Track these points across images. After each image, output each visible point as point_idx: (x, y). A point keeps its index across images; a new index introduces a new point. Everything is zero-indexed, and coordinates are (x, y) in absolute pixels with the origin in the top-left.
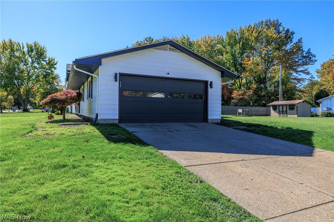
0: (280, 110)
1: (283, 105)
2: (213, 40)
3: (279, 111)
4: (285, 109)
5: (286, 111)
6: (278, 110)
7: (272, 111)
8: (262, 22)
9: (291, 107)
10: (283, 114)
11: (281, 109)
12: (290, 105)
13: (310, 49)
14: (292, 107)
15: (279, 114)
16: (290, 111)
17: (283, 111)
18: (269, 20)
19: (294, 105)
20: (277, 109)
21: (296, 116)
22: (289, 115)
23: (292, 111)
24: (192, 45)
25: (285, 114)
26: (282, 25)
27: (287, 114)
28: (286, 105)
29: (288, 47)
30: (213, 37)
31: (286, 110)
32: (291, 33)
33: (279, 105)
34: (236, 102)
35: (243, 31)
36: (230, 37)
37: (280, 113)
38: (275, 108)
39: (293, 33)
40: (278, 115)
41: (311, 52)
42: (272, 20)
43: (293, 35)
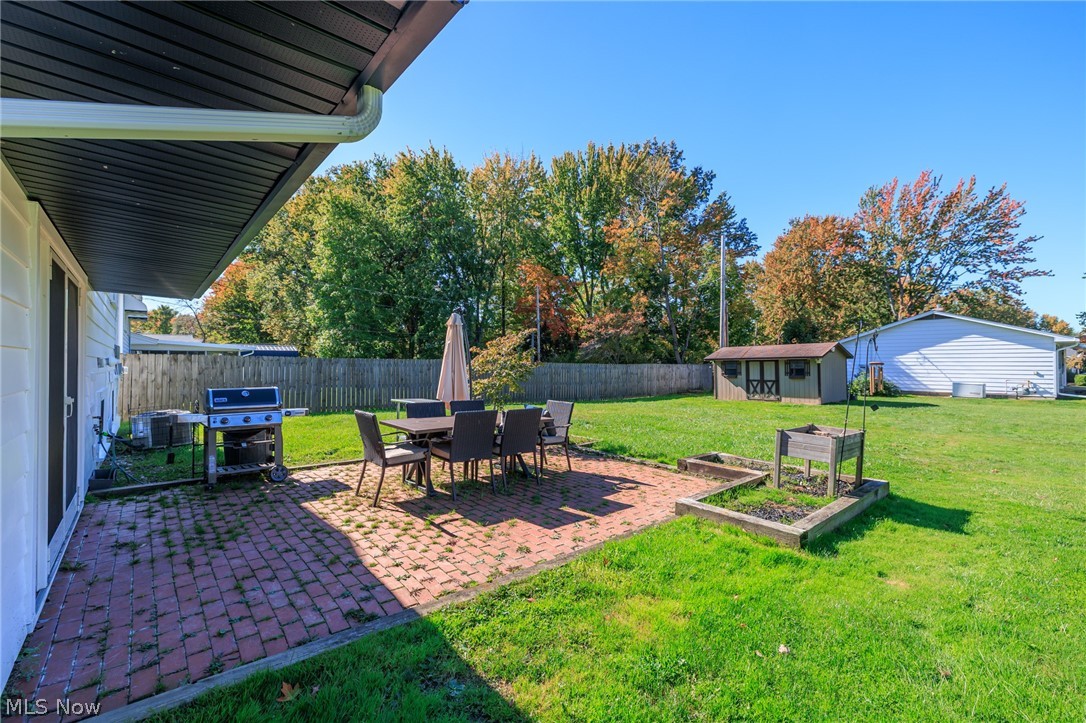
0: (751, 378)
1: (762, 362)
2: (518, 171)
3: (748, 381)
4: (770, 375)
5: (777, 382)
6: (742, 377)
7: (722, 382)
8: (638, 147)
9: (794, 366)
10: (762, 391)
11: (755, 374)
12: (789, 361)
13: (745, 219)
14: (798, 369)
15: (748, 391)
16: (792, 381)
17: (762, 381)
18: (653, 141)
19: (806, 361)
20: (740, 373)
21: (817, 402)
22: (786, 396)
23: (798, 383)
24: (459, 178)
25: (770, 392)
26: (683, 156)
27: (778, 392)
28: (776, 361)
29: (699, 211)
30: (519, 159)
31: (773, 378)
32: (706, 175)
33: (748, 361)
34: (597, 347)
35: (598, 156)
36: (562, 168)
37: (752, 389)
38: (732, 368)
39: (711, 177)
40: (744, 393)
41: (747, 226)
42: (660, 145)
43: (711, 180)
